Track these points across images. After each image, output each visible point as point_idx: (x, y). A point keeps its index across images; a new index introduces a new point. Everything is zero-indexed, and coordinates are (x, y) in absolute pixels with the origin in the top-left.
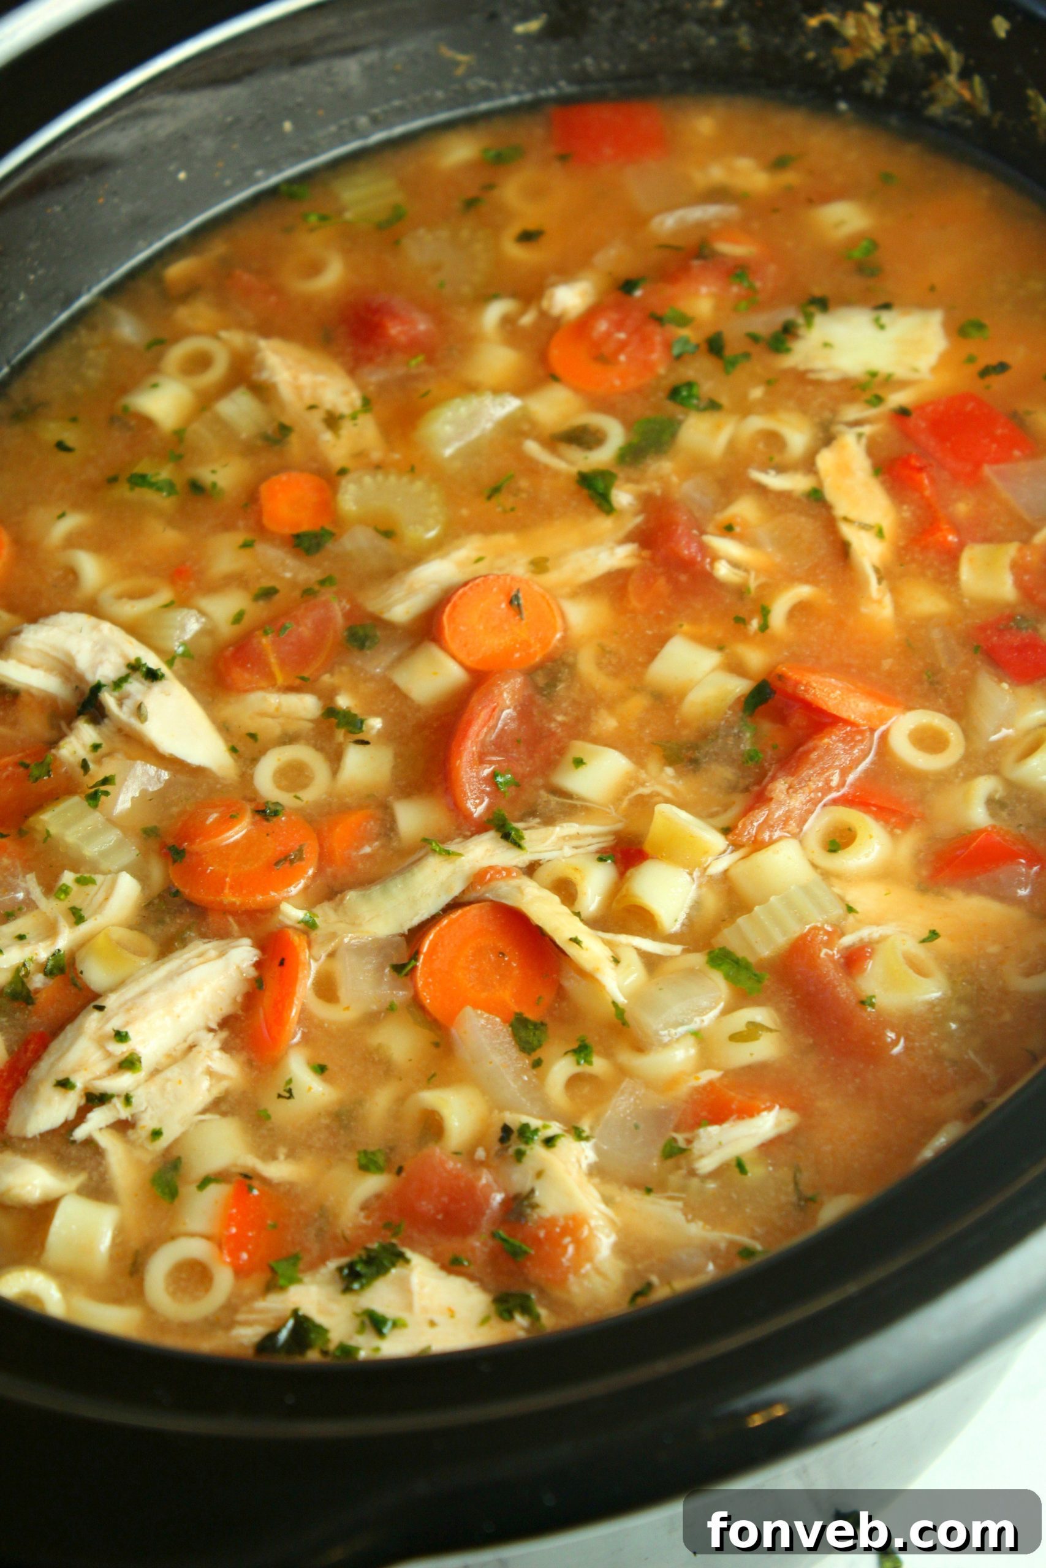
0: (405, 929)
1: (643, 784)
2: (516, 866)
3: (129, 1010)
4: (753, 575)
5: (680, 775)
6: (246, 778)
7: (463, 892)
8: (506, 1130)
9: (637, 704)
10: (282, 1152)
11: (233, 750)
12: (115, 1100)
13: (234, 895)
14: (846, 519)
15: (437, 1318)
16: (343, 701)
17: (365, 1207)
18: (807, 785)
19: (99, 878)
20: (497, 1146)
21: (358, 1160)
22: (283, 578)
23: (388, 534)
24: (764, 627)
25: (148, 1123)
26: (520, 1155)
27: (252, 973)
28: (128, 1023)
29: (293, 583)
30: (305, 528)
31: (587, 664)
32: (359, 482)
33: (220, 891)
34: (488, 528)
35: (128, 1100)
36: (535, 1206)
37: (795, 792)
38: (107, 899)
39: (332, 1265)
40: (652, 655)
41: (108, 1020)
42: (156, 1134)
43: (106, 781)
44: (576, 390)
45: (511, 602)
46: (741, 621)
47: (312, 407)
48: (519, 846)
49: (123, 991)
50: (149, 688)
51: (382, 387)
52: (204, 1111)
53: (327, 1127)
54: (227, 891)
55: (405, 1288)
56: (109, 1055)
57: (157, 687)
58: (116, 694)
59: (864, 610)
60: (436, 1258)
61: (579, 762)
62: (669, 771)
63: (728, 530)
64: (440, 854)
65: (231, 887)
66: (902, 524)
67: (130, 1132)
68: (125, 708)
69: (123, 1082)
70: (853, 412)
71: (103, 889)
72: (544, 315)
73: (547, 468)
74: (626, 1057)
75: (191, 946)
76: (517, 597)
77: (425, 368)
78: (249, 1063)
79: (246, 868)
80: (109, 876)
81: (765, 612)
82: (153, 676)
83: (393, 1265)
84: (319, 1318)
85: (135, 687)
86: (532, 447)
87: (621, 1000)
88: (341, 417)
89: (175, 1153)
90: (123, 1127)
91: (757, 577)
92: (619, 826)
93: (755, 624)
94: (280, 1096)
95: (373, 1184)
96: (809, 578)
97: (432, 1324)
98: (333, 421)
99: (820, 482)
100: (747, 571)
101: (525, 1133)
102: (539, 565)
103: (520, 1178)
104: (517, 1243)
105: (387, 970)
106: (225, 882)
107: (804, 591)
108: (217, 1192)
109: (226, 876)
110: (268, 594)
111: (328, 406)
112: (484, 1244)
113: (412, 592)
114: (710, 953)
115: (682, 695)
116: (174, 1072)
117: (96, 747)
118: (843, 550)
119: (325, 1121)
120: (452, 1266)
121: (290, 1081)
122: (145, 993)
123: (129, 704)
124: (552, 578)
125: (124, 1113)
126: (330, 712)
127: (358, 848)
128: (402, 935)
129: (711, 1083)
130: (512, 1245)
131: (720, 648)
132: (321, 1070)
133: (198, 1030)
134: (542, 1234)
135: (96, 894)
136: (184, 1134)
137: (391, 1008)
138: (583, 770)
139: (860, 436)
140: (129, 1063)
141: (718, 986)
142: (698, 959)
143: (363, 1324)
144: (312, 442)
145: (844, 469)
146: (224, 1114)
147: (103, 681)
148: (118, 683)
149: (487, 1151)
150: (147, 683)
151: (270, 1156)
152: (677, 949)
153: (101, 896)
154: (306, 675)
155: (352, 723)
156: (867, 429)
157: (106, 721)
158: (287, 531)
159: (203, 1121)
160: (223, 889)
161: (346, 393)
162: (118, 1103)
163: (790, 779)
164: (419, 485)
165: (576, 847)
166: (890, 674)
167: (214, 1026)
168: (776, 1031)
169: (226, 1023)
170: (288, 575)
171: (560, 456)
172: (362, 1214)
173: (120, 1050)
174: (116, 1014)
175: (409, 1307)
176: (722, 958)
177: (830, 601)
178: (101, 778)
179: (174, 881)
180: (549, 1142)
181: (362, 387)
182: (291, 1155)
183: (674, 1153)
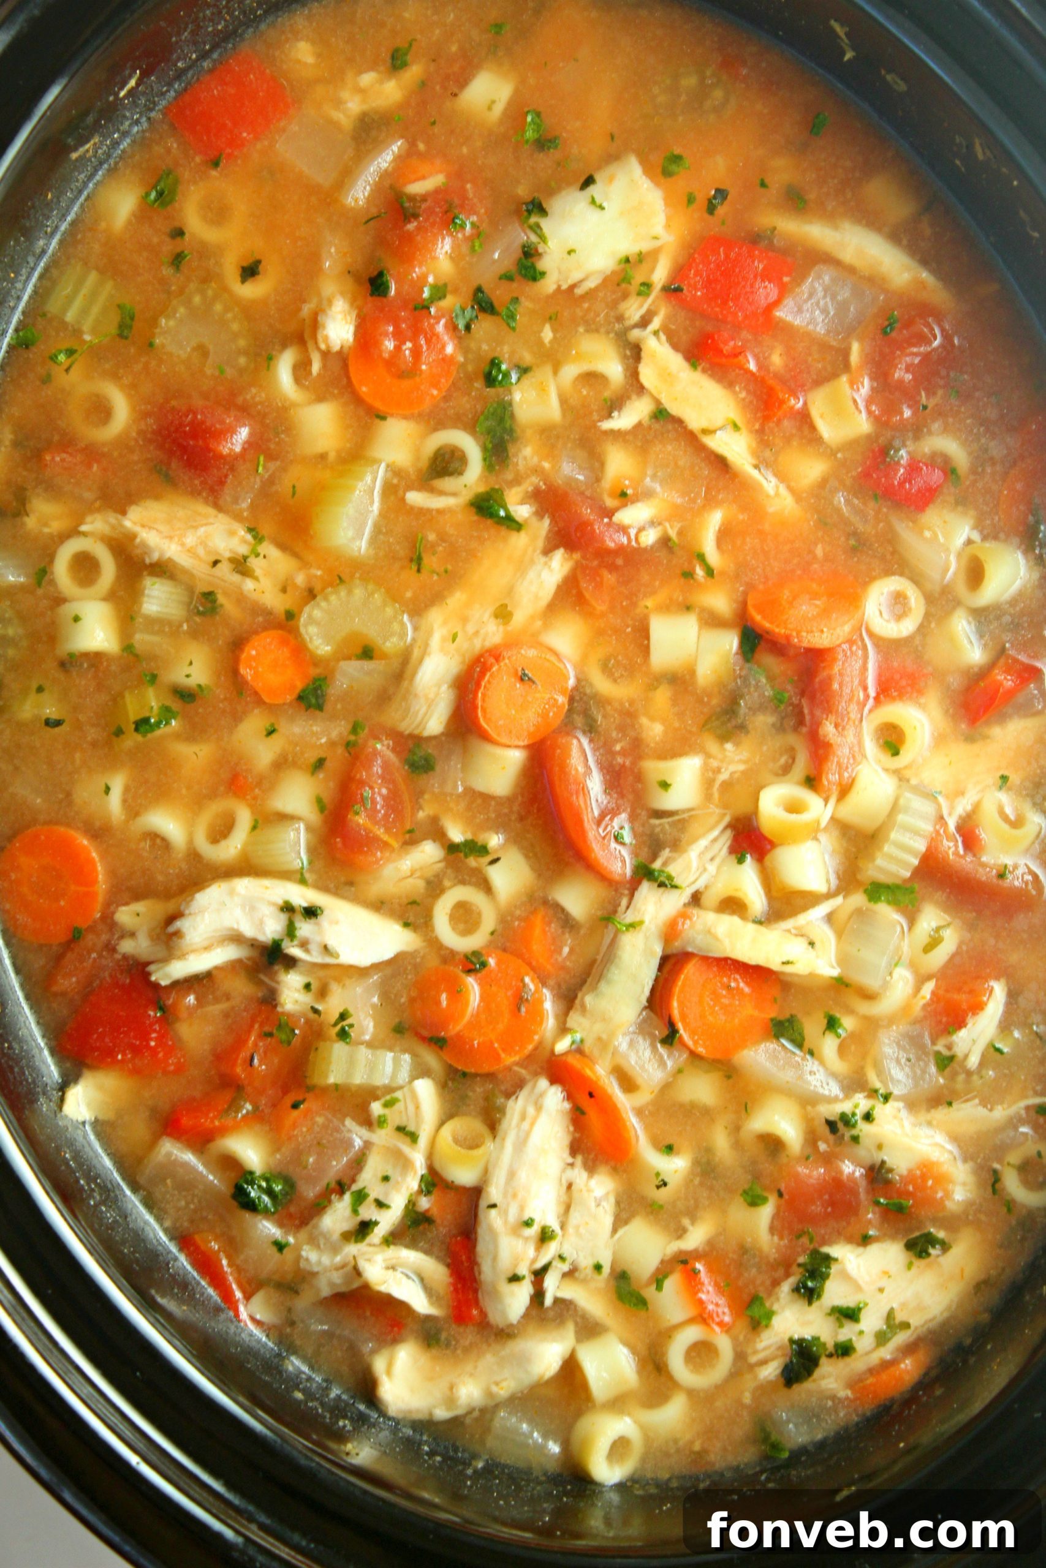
0: (644, 1003)
1: (718, 771)
2: (685, 905)
3: (515, 1196)
4: (667, 525)
5: (737, 744)
6: (434, 943)
7: (664, 950)
8: (832, 1125)
9: (662, 696)
10: (686, 1222)
11: (406, 925)
12: (554, 1264)
13: (510, 1055)
14: (705, 432)
15: (880, 1284)
16: (457, 835)
17: (772, 1229)
18: (849, 719)
19: (398, 1094)
20: (831, 1137)
21: (745, 1200)
22: (321, 745)
23: (367, 653)
24: (710, 572)
25: (586, 1263)
26: (855, 1139)
27: (567, 1106)
28: (522, 1209)
29: (332, 744)
30: (299, 685)
31: (602, 684)
32: (311, 620)
33: (498, 1058)
34: (436, 598)
35: (561, 1258)
36: (890, 1170)
37: (844, 729)
38: (417, 1107)
39: (786, 1287)
40: (646, 650)
41: (506, 1212)
42: (598, 1268)
43: (343, 1016)
44: (405, 418)
45: (522, 679)
46: (689, 575)
47: (216, 563)
48: (676, 887)
49: (495, 1180)
50: (318, 924)
51: (253, 507)
52: (615, 1230)
53: (701, 1184)
54: (503, 1055)
55: (846, 1276)
56: (527, 1239)
57: (323, 920)
58: (295, 942)
59: (771, 510)
60: (850, 1240)
61: (665, 785)
62: (729, 746)
63: (624, 497)
64: (627, 929)
65: (504, 1050)
66: (745, 406)
67: (577, 1274)
68: (314, 953)
69: (551, 1250)
70: (634, 310)
71: (409, 1101)
72: (326, 355)
73: (440, 512)
74: (865, 1008)
75: (509, 1111)
76: (525, 675)
77: (273, 466)
78: (615, 1170)
79: (501, 1027)
80: (406, 1089)
81: (701, 558)
82: (311, 912)
83: (828, 1267)
84: (807, 1333)
85: (305, 928)
86: (415, 498)
87: (835, 972)
88: (245, 558)
89: (618, 1270)
90: (570, 1274)
91: (672, 527)
92: (727, 820)
93: (700, 572)
94: (658, 1187)
95: (766, 1212)
96: (710, 502)
97: (881, 1290)
98: (241, 565)
99: (658, 402)
100: (660, 524)
101: (846, 1120)
102: (503, 614)
103: (866, 1152)
104: (896, 1201)
105: (659, 1045)
106: (495, 1050)
107: (715, 519)
108: (673, 1283)
109: (492, 1043)
110: (320, 764)
111: (227, 555)
112: (874, 1213)
113: (431, 704)
114: (865, 891)
115: (692, 672)
116: (575, 1217)
117: (307, 987)
118: (721, 463)
119: (697, 1181)
120: (865, 1240)
121: (658, 1174)
122: (512, 1175)
123: (313, 947)
124: (520, 617)
125: (565, 1267)
126: (452, 849)
127: (560, 952)
128: (645, 1008)
129: (933, 993)
130: (894, 1204)
131: (688, 608)
132: (669, 1149)
133: (564, 1171)
134: (911, 1188)
135: (406, 1108)
136: (614, 1253)
137: (680, 1071)
138: (671, 790)
139: (656, 333)
140: (545, 1236)
141: (887, 913)
142: (858, 899)
143: (838, 1319)
144: (241, 598)
145: (667, 376)
146: (626, 1222)
147: (277, 937)
148: (291, 931)
149: (826, 1142)
150: (313, 920)
151: (680, 1233)
152: (839, 900)
153: (411, 1108)
154: (408, 827)
155: (475, 848)
156: (656, 323)
157: (300, 964)
158: (289, 698)
159: (619, 1239)
160: (498, 1055)
161: (232, 533)
162: (557, 1264)
163: (832, 718)
164: (359, 592)
165: (712, 859)
166: (827, 558)
167: (570, 1160)
168: (949, 925)
169: (575, 1149)
170: (323, 740)
171: (441, 493)
172: (776, 1238)
173: (533, 1231)
174: (508, 1204)
175: (858, 1288)
176: (876, 891)
177: (741, 517)
178: (337, 1015)
179: (455, 1065)
180: (868, 1117)
181: (238, 517)
182: (694, 1220)
183: (946, 1062)
